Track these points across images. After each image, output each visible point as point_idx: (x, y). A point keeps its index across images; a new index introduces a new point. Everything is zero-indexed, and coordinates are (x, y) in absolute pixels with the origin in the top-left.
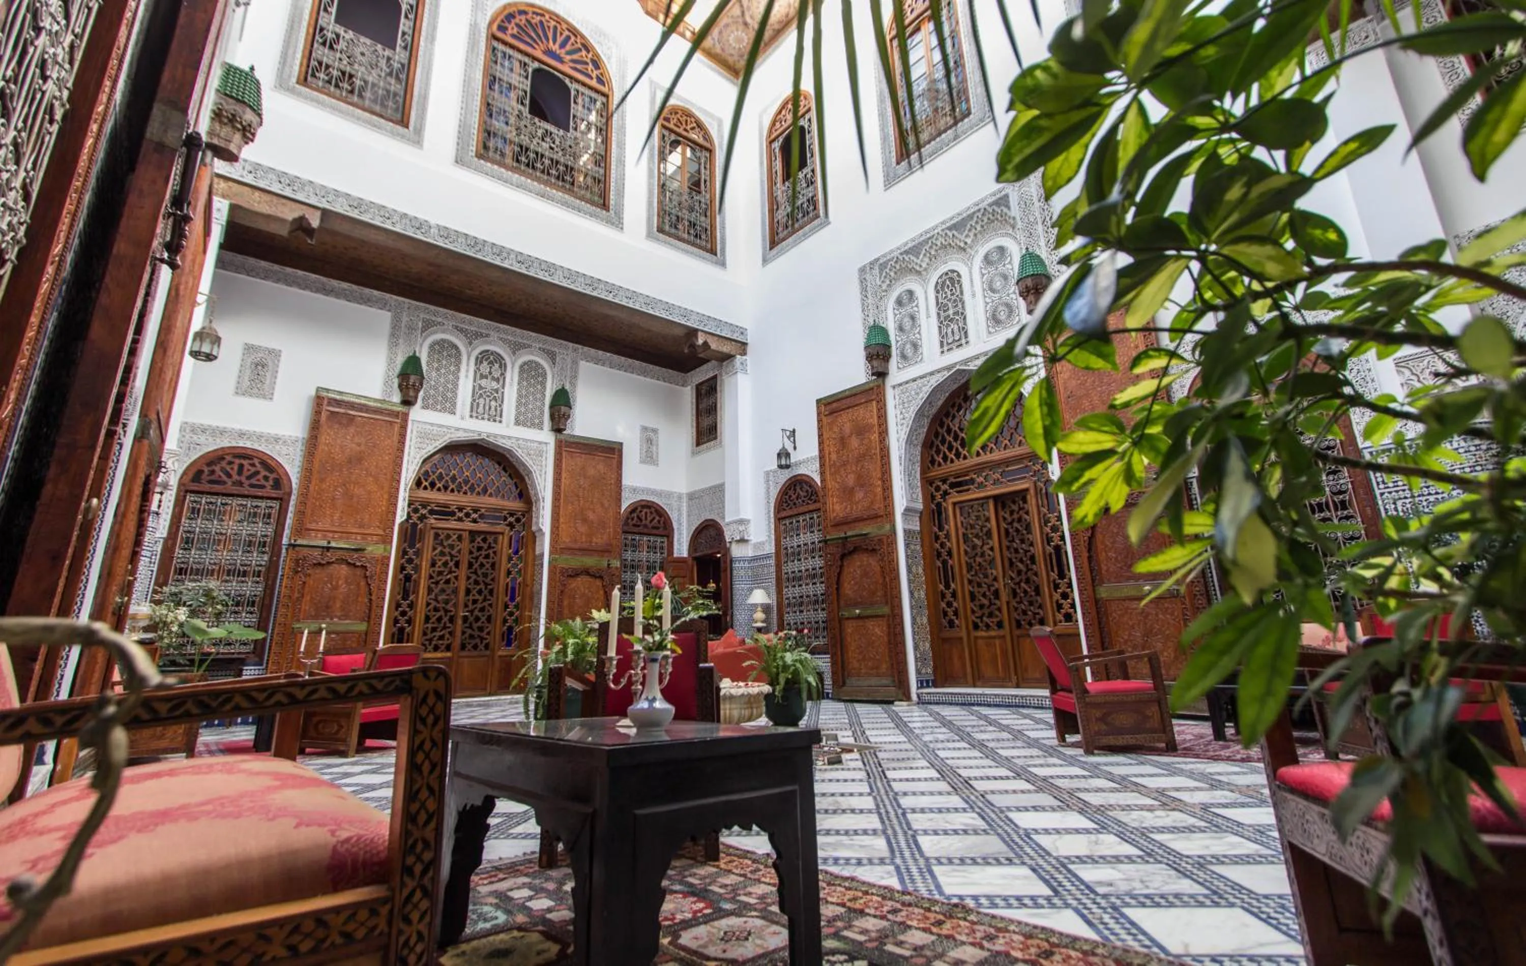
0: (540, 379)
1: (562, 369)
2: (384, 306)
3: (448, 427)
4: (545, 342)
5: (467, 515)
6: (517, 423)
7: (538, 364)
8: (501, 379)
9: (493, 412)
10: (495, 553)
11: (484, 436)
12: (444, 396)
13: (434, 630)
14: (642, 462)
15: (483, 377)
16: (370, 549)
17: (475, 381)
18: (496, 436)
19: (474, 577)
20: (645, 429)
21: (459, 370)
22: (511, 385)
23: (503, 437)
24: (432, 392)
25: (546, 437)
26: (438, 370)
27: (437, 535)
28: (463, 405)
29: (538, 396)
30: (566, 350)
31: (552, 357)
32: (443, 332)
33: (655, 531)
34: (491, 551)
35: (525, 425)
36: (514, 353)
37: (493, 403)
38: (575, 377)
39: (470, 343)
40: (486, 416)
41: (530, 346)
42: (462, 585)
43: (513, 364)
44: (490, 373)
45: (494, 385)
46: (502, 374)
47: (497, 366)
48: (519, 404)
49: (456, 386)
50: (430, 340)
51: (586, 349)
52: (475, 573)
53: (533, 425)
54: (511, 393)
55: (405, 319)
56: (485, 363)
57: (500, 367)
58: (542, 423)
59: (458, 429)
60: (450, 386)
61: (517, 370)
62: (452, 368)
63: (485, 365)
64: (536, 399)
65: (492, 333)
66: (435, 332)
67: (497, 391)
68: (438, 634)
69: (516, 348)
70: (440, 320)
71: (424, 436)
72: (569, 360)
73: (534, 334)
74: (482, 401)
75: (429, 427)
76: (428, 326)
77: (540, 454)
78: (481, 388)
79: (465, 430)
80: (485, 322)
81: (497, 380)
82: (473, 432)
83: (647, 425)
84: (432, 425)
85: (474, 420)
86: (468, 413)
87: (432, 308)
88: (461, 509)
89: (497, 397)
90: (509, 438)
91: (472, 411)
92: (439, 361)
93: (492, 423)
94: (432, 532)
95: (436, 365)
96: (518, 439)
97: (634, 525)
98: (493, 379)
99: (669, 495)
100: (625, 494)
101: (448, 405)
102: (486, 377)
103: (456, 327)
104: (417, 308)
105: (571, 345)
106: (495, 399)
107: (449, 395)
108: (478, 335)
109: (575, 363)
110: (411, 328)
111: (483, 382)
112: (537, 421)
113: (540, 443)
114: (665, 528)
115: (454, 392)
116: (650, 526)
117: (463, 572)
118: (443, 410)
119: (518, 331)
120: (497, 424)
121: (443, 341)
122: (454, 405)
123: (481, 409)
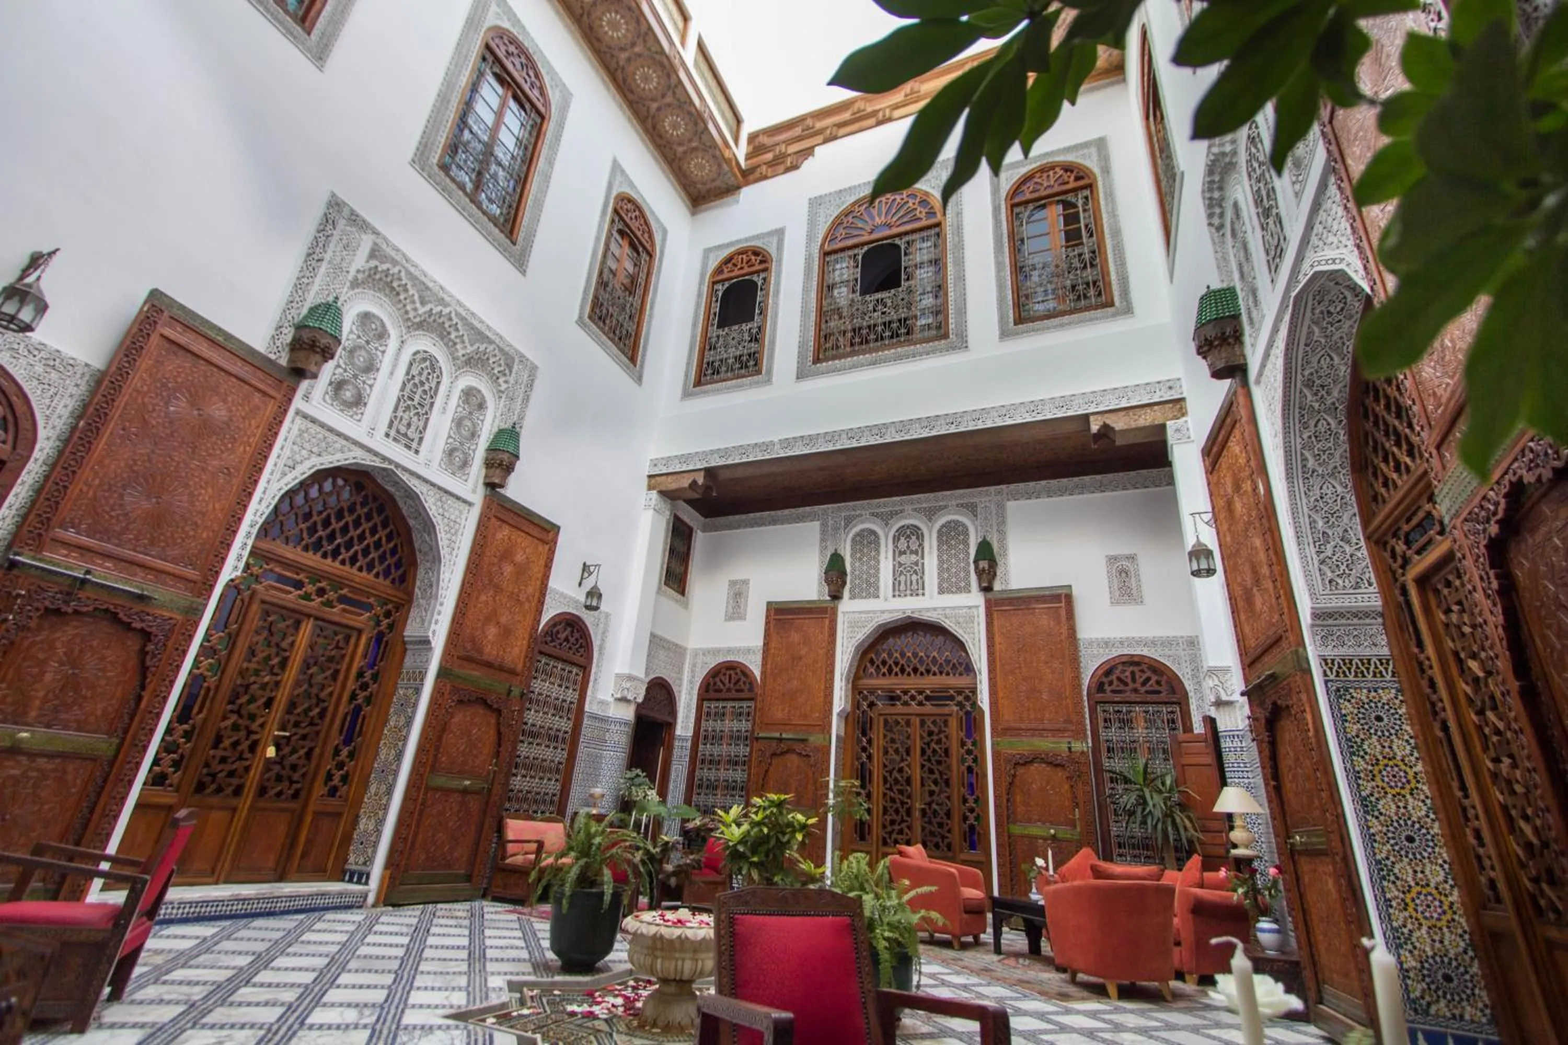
0: (962, 537)
1: (986, 518)
2: (813, 517)
3: (874, 612)
4: (962, 496)
5: (913, 698)
6: (941, 591)
7: (957, 523)
8: (919, 551)
9: (915, 586)
10: (947, 737)
11: (909, 613)
12: (867, 581)
13: (893, 822)
14: (1114, 602)
15: (902, 553)
16: (811, 739)
17: (894, 559)
18: (920, 611)
19: (928, 764)
20: (1112, 560)
21: (878, 553)
22: (930, 553)
23: (928, 610)
24: (857, 582)
25: (976, 599)
26: (860, 559)
27: (886, 722)
28: (886, 586)
29: (961, 556)
30: (985, 496)
31: (972, 509)
32: (862, 522)
33: (1154, 698)
34: (942, 736)
35: (950, 591)
36: (930, 520)
37: (914, 577)
38: (1002, 522)
39: (887, 524)
40: (908, 592)
41: (946, 507)
42: (917, 774)
43: (930, 531)
44: (908, 547)
45: (914, 558)
46: (920, 545)
47: (914, 538)
48: (941, 570)
49: (877, 570)
50: (851, 535)
51: (1012, 486)
52: (929, 760)
53: (959, 590)
54: (931, 562)
55: (830, 523)
56: (902, 539)
57: (918, 538)
58: (968, 585)
59: (883, 612)
60: (872, 571)
61: (935, 535)
62: (873, 553)
63: (903, 544)
64: (959, 561)
65: (906, 507)
66: (855, 526)
67: (916, 564)
68: (897, 827)
69: (930, 514)
70: (858, 512)
71: (853, 625)
72: (993, 507)
73: (948, 493)
74: (902, 578)
75: (857, 615)
76: (849, 521)
77: (971, 619)
78: (900, 564)
79: (890, 612)
80: (898, 498)
81: (916, 552)
82: (897, 611)
83: (1113, 553)
84: (860, 612)
85: (897, 599)
86: (890, 593)
87: (851, 504)
88: (905, 692)
89: (918, 570)
90: (935, 609)
91: (894, 590)
92: (861, 550)
93: (914, 598)
94: (882, 719)
95: (858, 555)
96: (944, 609)
97: (1113, 692)
98: (912, 552)
99: (1169, 642)
100: (1084, 652)
101: (872, 590)
102: (904, 553)
103: (873, 514)
104: (839, 509)
105: (992, 488)
106: (916, 572)
107: (872, 580)
108: (892, 514)
109: (1001, 507)
110: (836, 529)
111: (903, 559)
112: (963, 584)
113: (970, 608)
114: (1173, 691)
115: (877, 576)
116: (1143, 689)
117: (916, 759)
118: (869, 596)
119: (931, 495)
120: (920, 597)
121: (863, 530)
122: (878, 589)
123: (902, 587)
